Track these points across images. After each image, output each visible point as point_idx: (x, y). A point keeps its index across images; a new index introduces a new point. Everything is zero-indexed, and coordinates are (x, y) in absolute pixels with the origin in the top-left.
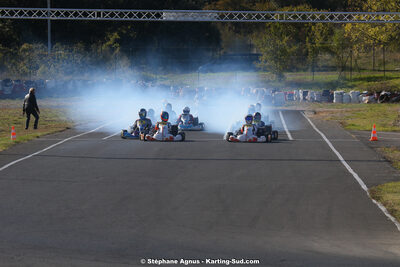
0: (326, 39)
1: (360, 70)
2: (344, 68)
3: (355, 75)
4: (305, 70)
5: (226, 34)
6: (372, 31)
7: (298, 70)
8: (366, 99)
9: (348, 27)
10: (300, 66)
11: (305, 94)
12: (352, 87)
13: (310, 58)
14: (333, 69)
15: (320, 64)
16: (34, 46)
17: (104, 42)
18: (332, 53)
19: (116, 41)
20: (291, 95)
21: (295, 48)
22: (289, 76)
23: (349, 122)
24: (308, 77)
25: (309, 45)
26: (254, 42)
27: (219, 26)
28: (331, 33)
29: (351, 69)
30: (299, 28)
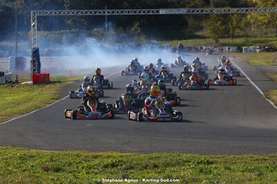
0: (238, 23)
1: (255, 37)
2: (247, 36)
3: (253, 39)
4: (229, 37)
5: (190, 21)
6: (260, 18)
7: (225, 38)
8: (258, 50)
9: (249, 17)
10: (226, 36)
11: (229, 49)
12: (251, 45)
13: (231, 32)
14: (242, 37)
15: (236, 35)
16: (99, 30)
17: (132, 27)
18: (242, 29)
19: (138, 26)
20: (222, 49)
21: (223, 27)
22: (221, 41)
23: (251, 61)
24: (230, 41)
25: (230, 26)
26: (204, 25)
27: (187, 17)
28: (241, 20)
29: (251, 37)
30: (225, 18)
